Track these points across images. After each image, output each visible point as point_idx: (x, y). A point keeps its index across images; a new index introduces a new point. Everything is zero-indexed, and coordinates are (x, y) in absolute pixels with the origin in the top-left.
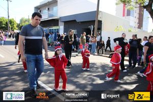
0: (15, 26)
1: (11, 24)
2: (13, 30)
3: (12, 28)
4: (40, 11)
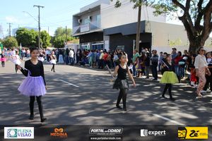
0: (48, 41)
1: (42, 38)
2: (46, 48)
3: (44, 44)
4: (81, 21)
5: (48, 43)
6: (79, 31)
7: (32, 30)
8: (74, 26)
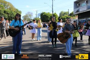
4: (79, 5)
5: (57, 20)
6: (78, 11)
7: (49, 13)
8: (74, 8)
